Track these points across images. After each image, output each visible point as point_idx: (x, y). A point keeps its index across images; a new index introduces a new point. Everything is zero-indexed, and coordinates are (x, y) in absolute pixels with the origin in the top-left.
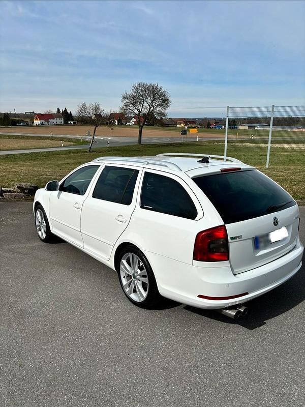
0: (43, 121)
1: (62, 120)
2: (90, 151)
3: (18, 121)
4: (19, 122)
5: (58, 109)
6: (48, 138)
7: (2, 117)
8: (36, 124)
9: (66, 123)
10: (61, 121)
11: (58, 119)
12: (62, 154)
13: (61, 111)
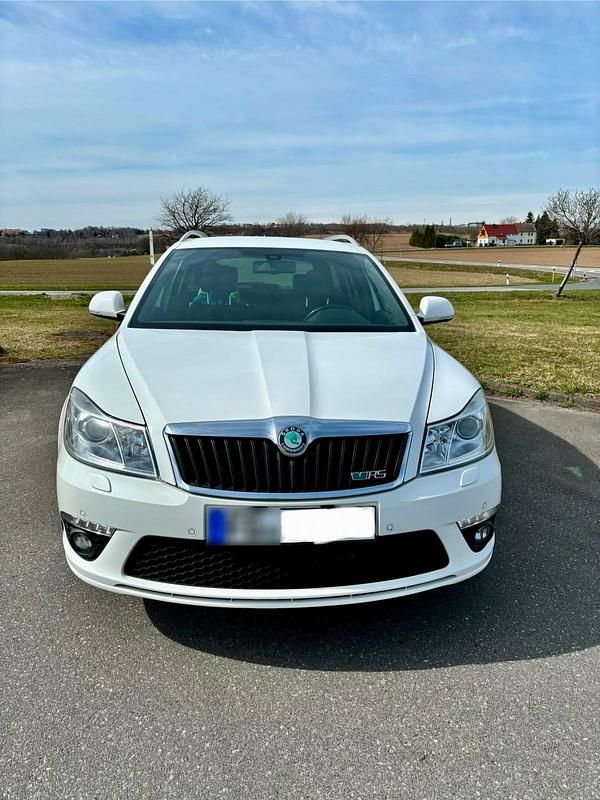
0: (494, 238)
1: (534, 237)
2: (558, 296)
3: (450, 237)
4: (450, 240)
5: (530, 214)
6: (491, 270)
7: (423, 232)
8: (481, 245)
9: (541, 242)
10: (530, 238)
11: (525, 235)
12: (495, 299)
13: (535, 218)
